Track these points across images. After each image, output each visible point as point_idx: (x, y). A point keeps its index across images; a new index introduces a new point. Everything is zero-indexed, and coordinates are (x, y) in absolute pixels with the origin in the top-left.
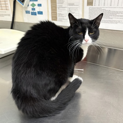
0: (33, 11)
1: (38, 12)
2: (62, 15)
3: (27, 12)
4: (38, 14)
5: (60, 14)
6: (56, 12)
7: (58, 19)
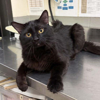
0: (64, 7)
1: (69, 7)
2: (91, 8)
3: (59, 8)
4: (69, 8)
5: (89, 8)
6: (86, 6)
7: (87, 12)
